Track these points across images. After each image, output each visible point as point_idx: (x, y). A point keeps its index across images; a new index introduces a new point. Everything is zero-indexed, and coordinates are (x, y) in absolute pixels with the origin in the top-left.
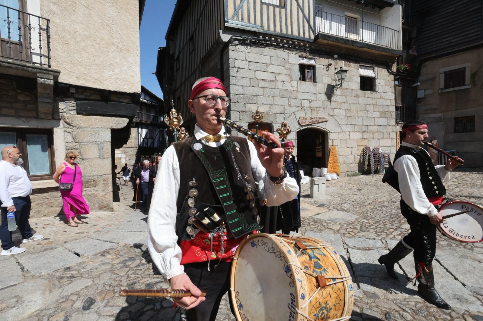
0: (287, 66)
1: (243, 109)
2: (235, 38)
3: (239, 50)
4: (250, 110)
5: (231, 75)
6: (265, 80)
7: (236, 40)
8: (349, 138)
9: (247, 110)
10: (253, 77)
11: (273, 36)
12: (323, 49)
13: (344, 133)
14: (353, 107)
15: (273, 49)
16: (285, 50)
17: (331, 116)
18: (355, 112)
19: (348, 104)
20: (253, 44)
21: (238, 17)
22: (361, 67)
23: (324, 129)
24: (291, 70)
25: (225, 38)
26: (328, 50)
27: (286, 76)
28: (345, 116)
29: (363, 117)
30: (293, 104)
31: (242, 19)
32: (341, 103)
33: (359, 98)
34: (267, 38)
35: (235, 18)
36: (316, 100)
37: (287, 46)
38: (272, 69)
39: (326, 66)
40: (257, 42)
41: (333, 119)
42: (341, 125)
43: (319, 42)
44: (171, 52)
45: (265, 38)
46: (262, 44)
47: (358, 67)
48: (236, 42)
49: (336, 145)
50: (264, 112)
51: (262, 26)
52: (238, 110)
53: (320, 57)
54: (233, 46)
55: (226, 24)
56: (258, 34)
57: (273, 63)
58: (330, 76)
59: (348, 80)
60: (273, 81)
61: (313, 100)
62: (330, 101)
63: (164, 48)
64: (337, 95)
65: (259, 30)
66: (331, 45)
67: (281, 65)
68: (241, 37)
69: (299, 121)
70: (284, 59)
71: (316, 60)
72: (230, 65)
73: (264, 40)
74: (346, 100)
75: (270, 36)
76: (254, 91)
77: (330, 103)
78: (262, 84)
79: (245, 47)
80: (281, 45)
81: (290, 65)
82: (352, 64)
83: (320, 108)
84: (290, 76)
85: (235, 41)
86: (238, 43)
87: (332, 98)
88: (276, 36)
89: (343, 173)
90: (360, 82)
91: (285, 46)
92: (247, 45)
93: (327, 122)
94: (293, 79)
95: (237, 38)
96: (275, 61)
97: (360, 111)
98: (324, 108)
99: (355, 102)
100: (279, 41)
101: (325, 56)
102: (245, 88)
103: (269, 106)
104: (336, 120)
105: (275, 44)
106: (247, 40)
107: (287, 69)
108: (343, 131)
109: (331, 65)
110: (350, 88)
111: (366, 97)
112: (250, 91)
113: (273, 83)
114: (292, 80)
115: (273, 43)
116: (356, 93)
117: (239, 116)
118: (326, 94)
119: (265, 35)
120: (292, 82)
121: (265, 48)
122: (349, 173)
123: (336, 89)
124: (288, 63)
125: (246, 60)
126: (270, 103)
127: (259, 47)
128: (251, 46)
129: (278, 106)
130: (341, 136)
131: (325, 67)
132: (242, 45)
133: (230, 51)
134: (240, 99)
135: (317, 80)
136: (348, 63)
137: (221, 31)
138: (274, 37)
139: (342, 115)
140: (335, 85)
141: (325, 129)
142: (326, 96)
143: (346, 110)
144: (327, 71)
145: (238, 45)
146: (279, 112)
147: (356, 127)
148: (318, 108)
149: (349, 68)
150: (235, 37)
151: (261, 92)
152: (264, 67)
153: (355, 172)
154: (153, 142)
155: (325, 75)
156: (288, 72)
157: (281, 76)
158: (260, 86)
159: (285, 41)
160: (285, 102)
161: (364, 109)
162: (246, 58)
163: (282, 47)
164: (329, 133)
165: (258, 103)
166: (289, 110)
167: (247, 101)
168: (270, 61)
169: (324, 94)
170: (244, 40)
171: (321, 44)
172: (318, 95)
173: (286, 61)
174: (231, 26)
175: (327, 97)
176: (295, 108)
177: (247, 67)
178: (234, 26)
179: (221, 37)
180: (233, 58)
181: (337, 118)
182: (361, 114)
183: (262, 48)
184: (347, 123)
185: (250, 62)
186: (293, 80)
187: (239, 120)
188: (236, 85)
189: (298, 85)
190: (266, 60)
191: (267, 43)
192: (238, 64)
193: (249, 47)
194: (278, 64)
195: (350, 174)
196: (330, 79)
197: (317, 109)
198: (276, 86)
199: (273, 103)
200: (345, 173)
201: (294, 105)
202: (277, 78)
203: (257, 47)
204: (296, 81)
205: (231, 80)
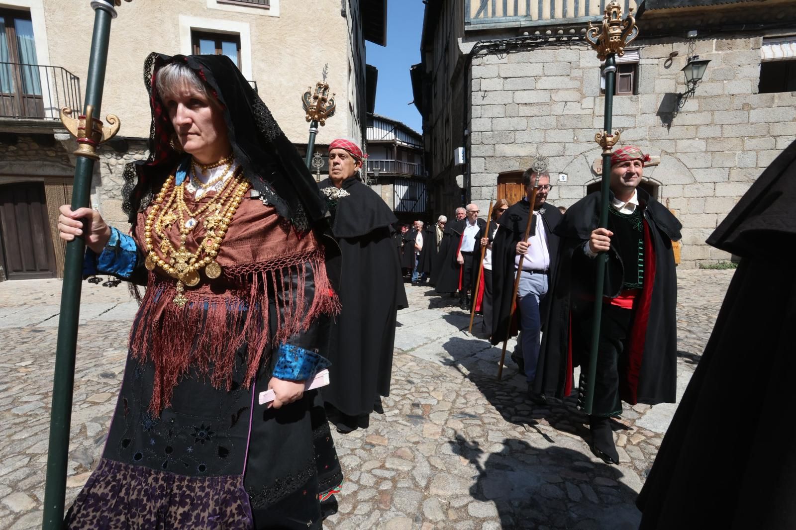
0: (576, 73)
1: (491, 154)
2: (483, 46)
3: (488, 63)
4: (503, 155)
5: (473, 103)
6: (530, 104)
7: (483, 47)
8: (712, 195)
9: (498, 154)
10: (511, 102)
11: (548, 28)
12: (660, 27)
13: (700, 186)
14: (729, 132)
15: (549, 49)
16: (572, 47)
17: (667, 153)
18: (736, 142)
19: (718, 128)
20: (511, 48)
21: (486, 10)
22: (768, 41)
23: (648, 178)
24: (581, 80)
25: (466, 48)
26: (672, 25)
27: (570, 92)
28: (706, 152)
29: (757, 151)
30: (581, 138)
31: (494, 13)
32: (697, 126)
33: (752, 111)
34: (537, 33)
35: (482, 15)
36: (635, 127)
37: (577, 38)
38: (544, 83)
39: (665, 59)
40: (519, 44)
41: (674, 160)
42: (692, 171)
43: (649, 15)
44: (428, 71)
45: (534, 34)
46: (528, 45)
47: (757, 43)
48: (485, 51)
49: (676, 208)
50: (527, 156)
51: (528, 15)
52: (482, 155)
53: (650, 44)
54: (479, 59)
55: (467, 28)
56: (520, 30)
57: (546, 73)
58: (674, 76)
59: (722, 78)
60: (545, 104)
61: (627, 128)
62: (669, 127)
63: (418, 66)
64: (689, 112)
65: (522, 23)
66: (682, 15)
67: (564, 74)
68: (490, 42)
69: (592, 167)
70: (570, 63)
71: (641, 52)
72: (473, 89)
73: (531, 38)
74: (713, 120)
75: (543, 28)
76: (510, 124)
77: (669, 129)
78: (524, 111)
79: (499, 55)
80: (565, 39)
81: (581, 71)
82: (740, 42)
83: (643, 141)
84: (579, 90)
85: (482, 49)
86: (486, 52)
87: (674, 120)
88: (555, 27)
89: (688, 262)
90: (759, 76)
91: (573, 38)
92: (501, 52)
93: (657, 165)
94: (587, 95)
95: (485, 44)
96: (552, 69)
97: (753, 137)
98: (650, 141)
99: (738, 120)
100: (560, 34)
101: (664, 39)
102: (495, 121)
103: (536, 145)
104: (679, 160)
105: (554, 39)
106: (502, 45)
107: (575, 79)
108: (696, 182)
109: (677, 54)
110: (726, 92)
111: (775, 105)
112: (504, 124)
113: (545, 108)
114: (583, 96)
115: (550, 40)
116: (745, 102)
117: (484, 165)
118: (659, 114)
119: (532, 29)
120: (584, 100)
121: (533, 50)
122: (706, 263)
123: (684, 101)
124: (578, 67)
125: (499, 77)
126: (538, 140)
127: (523, 51)
128: (508, 53)
129: (553, 144)
130: (688, 192)
131: (663, 61)
132: (493, 54)
133: (473, 67)
134: (487, 139)
135: (640, 90)
136: (729, 41)
137: (460, 40)
138: (551, 28)
139: (697, 150)
140: (682, 93)
141: (651, 180)
142: (659, 117)
143: (710, 140)
144: (667, 67)
145: (486, 55)
146: (554, 153)
147: (734, 173)
148: (636, 141)
149: (729, 52)
150: (482, 44)
151: (523, 123)
152: (530, 83)
153: (721, 262)
154: (415, 205)
155: (661, 77)
156: (577, 84)
157: (561, 93)
158: (521, 114)
159: (573, 31)
160: (568, 136)
161: (765, 132)
162: (499, 74)
163: (569, 42)
164: (660, 187)
165: (516, 142)
166: (573, 149)
167: (498, 140)
168: (542, 70)
169: (655, 114)
170: (497, 45)
171: (655, 18)
172: (639, 118)
173: (573, 65)
174: (475, 29)
175: (662, 118)
176: (586, 144)
177: (499, 87)
178: (479, 27)
179: (461, 49)
180: (478, 77)
181: (683, 158)
182: (750, 144)
183: (529, 51)
184: (709, 165)
185: (506, 78)
186: (585, 97)
187: (483, 171)
188: (480, 118)
189: (595, 105)
190: (536, 69)
191: (539, 41)
192: (485, 85)
193: (505, 55)
194: (558, 73)
195: (707, 265)
196: (673, 82)
197: (636, 143)
198: (551, 110)
199: (542, 140)
200: (694, 262)
201: (584, 140)
202: (553, 98)
203: (519, 51)
204: (593, 98)
205: (473, 111)
